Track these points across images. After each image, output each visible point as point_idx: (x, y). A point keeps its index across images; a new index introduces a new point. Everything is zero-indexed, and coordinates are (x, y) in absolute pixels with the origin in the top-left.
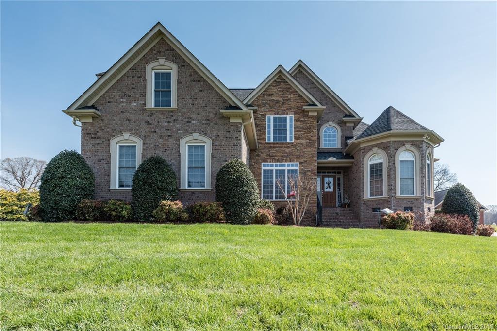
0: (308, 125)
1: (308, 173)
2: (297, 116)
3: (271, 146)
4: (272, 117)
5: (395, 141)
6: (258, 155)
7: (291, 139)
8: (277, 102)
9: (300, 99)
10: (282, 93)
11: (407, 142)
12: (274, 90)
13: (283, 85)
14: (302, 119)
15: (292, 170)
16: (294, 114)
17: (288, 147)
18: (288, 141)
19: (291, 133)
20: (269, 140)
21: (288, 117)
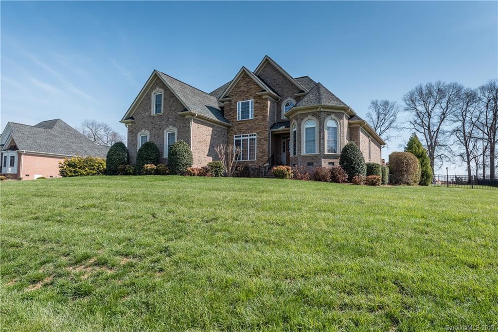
0: (262, 105)
1: (262, 140)
2: (256, 100)
3: (240, 123)
4: (240, 102)
5: (301, 114)
6: (232, 130)
7: (252, 117)
8: (244, 92)
9: (258, 87)
10: (246, 85)
11: (309, 113)
12: (242, 84)
13: (247, 79)
14: (259, 101)
15: (252, 139)
16: (254, 99)
17: (250, 123)
18: (250, 118)
19: (252, 113)
20: (239, 119)
21: (250, 101)
